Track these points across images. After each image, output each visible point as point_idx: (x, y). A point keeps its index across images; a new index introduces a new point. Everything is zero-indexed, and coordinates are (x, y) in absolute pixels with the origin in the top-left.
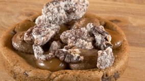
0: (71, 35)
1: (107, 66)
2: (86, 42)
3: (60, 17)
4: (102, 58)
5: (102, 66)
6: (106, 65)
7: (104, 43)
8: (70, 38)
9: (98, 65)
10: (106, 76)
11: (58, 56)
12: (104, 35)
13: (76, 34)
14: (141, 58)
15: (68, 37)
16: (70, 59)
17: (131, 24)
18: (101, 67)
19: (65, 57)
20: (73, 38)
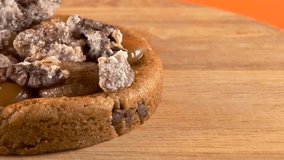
0: (36, 38)
1: (122, 83)
2: (70, 48)
3: (8, 14)
4: (109, 67)
5: (110, 82)
6: (119, 82)
7: (108, 47)
8: (35, 43)
9: (101, 82)
10: (122, 108)
11: (13, 77)
12: (106, 31)
13: (45, 35)
14: (186, 86)
15: (30, 42)
16: (40, 79)
17: (156, 37)
18: (109, 86)
19: (29, 77)
20: (41, 42)
